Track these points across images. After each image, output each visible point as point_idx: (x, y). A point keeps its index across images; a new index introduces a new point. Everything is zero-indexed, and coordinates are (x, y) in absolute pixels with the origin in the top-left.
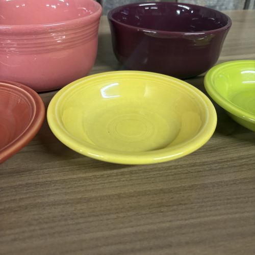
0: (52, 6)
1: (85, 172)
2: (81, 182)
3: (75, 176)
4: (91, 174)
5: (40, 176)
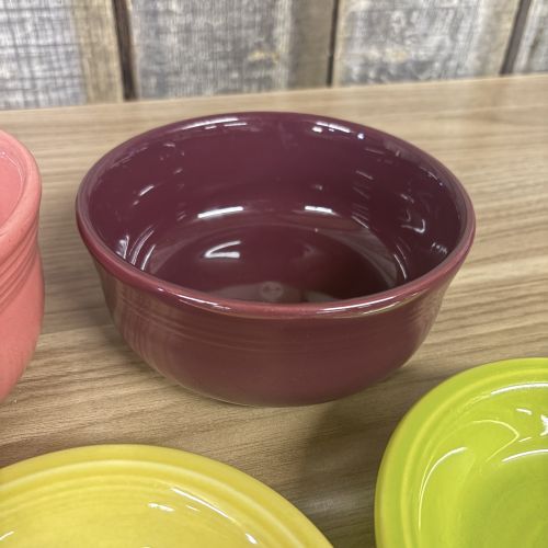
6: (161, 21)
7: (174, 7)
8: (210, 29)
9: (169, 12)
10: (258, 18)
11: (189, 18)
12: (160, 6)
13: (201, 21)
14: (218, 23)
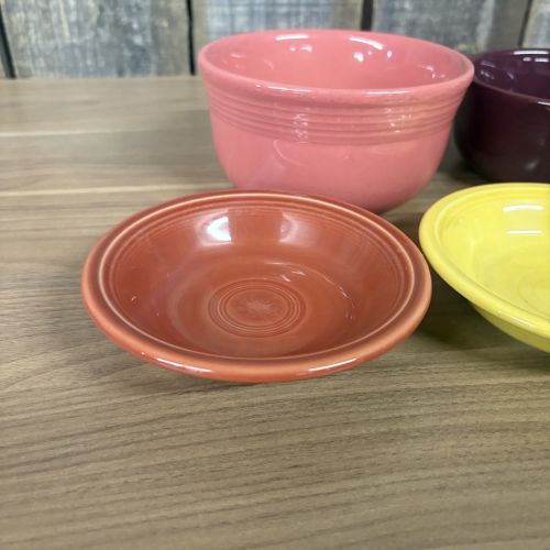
0: (304, 48)
1: (510, 376)
2: (511, 392)
3: (493, 381)
4: (522, 380)
5: (427, 377)
6: (396, 16)
7: (407, 6)
8: (430, 23)
9: (402, 10)
10: (467, 16)
11: (416, 15)
12: (397, 5)
13: (424, 18)
14: (436, 19)
